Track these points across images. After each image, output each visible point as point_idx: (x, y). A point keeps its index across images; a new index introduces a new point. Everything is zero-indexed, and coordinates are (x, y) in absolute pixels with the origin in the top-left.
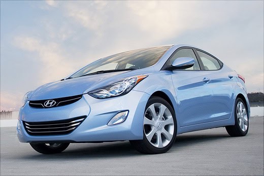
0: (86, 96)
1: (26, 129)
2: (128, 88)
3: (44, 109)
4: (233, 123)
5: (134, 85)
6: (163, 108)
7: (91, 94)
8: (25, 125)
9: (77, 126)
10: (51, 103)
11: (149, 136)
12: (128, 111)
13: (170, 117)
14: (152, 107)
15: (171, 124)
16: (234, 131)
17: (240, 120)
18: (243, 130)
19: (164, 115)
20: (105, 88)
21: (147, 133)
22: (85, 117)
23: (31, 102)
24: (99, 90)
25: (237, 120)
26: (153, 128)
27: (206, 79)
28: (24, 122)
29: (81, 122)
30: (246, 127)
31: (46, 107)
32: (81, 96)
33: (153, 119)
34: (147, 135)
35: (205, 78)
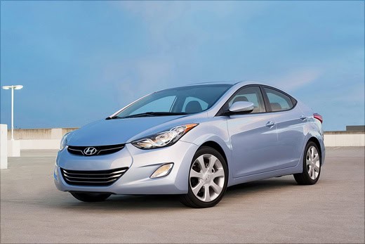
0: (129, 146)
1: (64, 177)
2: (175, 138)
3: (84, 157)
4: (300, 170)
5: (183, 134)
6: (213, 159)
7: (134, 143)
8: (63, 173)
9: (118, 178)
10: (92, 151)
11: (195, 190)
12: (173, 163)
13: (221, 169)
14: (201, 159)
15: (222, 177)
16: (303, 179)
17: (310, 166)
18: (313, 178)
19: (214, 167)
20: (149, 137)
21: (193, 186)
22: (127, 168)
23: (70, 147)
24: (143, 139)
25: (306, 167)
26: (200, 181)
27: (271, 123)
28: (62, 169)
29: (123, 173)
30: (317, 174)
31: (85, 155)
32: (124, 145)
33: (201, 171)
34: (193, 189)
35: (269, 123)
